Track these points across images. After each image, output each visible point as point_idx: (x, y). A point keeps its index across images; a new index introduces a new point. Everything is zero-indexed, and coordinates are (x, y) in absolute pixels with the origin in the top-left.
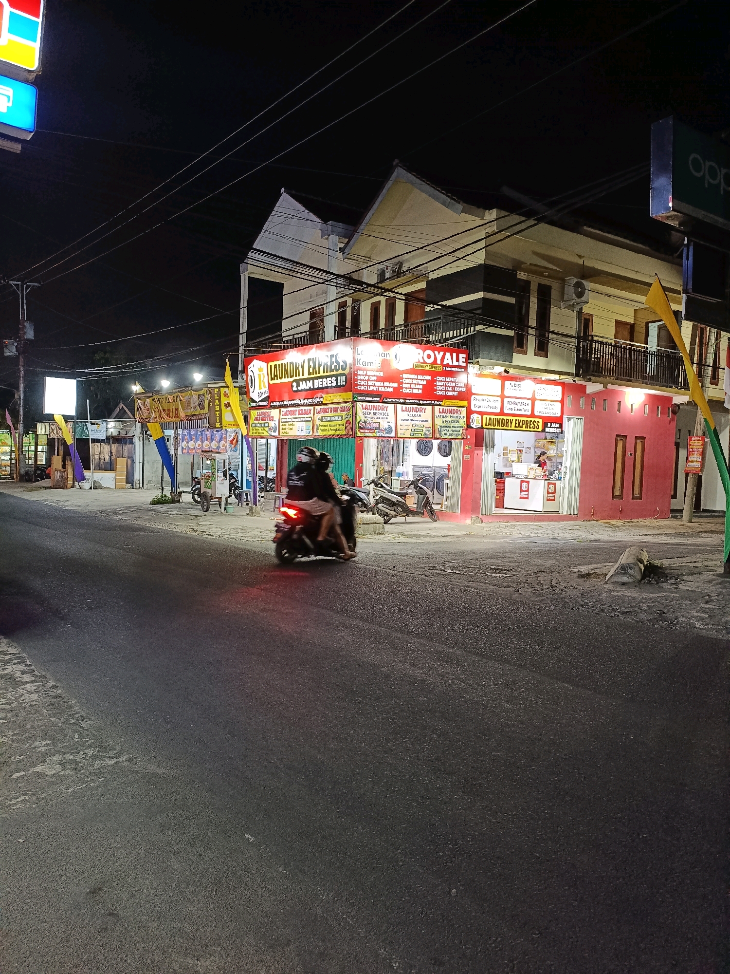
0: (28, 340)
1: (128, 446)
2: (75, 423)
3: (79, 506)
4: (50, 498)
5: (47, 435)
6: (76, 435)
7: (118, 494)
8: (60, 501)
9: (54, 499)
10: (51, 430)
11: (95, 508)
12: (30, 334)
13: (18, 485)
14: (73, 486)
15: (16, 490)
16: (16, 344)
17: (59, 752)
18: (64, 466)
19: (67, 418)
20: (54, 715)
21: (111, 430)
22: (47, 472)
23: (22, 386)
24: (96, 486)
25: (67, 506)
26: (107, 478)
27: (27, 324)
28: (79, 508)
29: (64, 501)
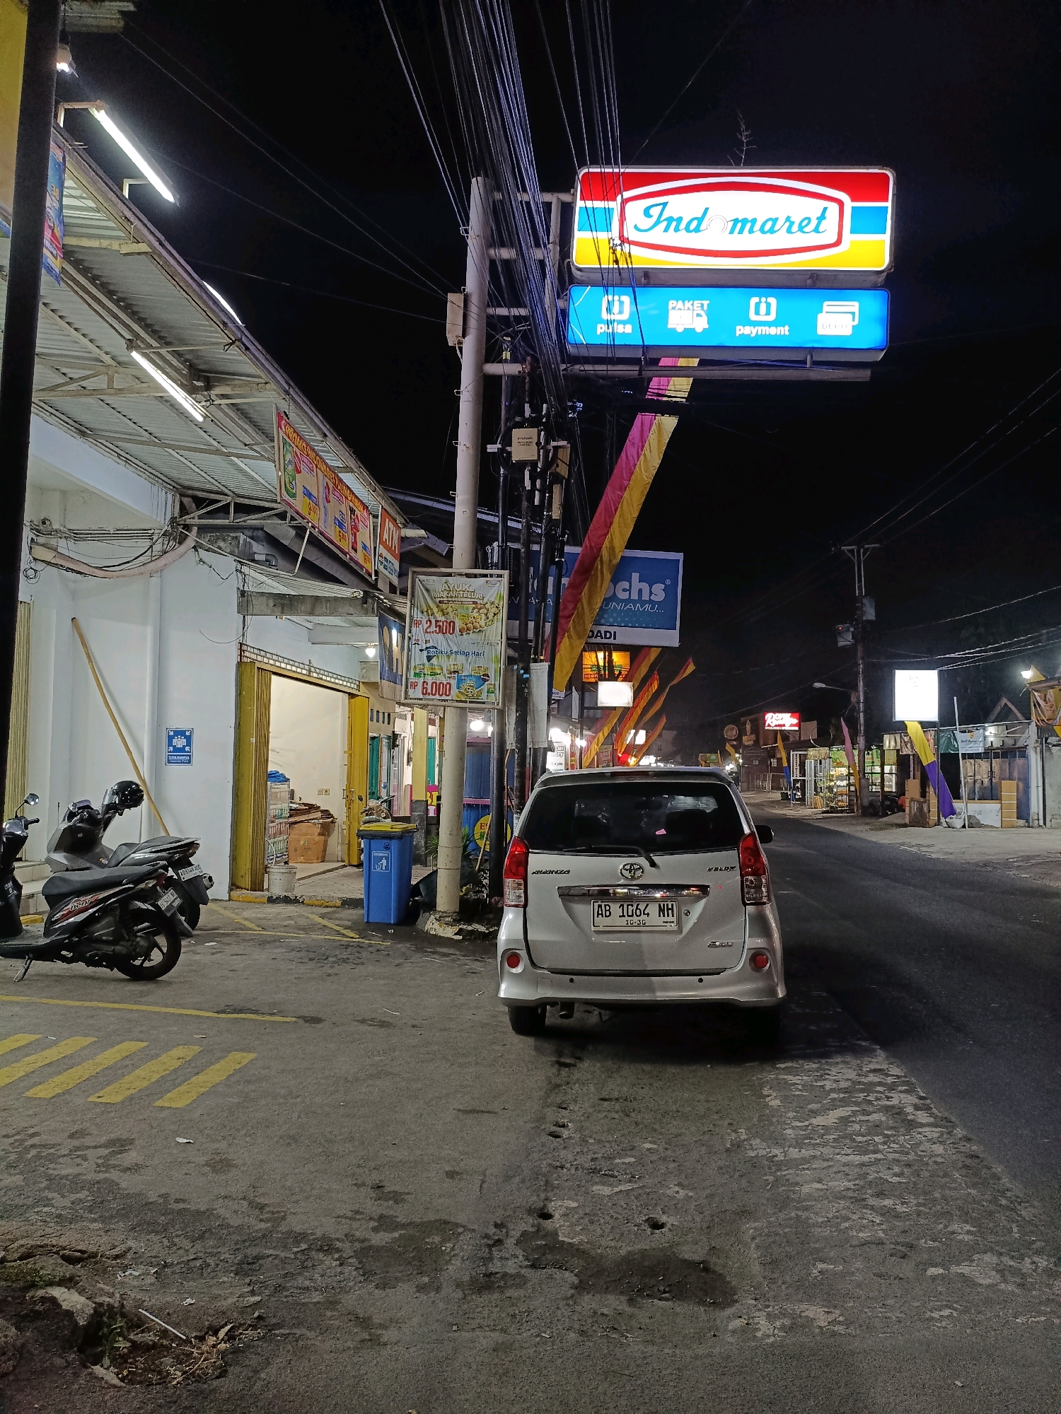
0: (868, 621)
1: (1019, 762)
2: (938, 732)
3: (951, 854)
4: (907, 841)
5: (898, 751)
6: (940, 747)
7: (1007, 836)
8: (923, 846)
9: (914, 842)
10: (903, 744)
11: (974, 857)
12: (870, 613)
13: (860, 822)
14: (939, 823)
15: (859, 828)
16: (852, 629)
17: (992, 1250)
18: (924, 794)
19: (925, 725)
20: (974, 1185)
21: (991, 739)
22: (900, 802)
23: (861, 684)
24: (972, 823)
25: (932, 852)
26: (988, 812)
27: (865, 601)
28: (950, 856)
29: (928, 846)
